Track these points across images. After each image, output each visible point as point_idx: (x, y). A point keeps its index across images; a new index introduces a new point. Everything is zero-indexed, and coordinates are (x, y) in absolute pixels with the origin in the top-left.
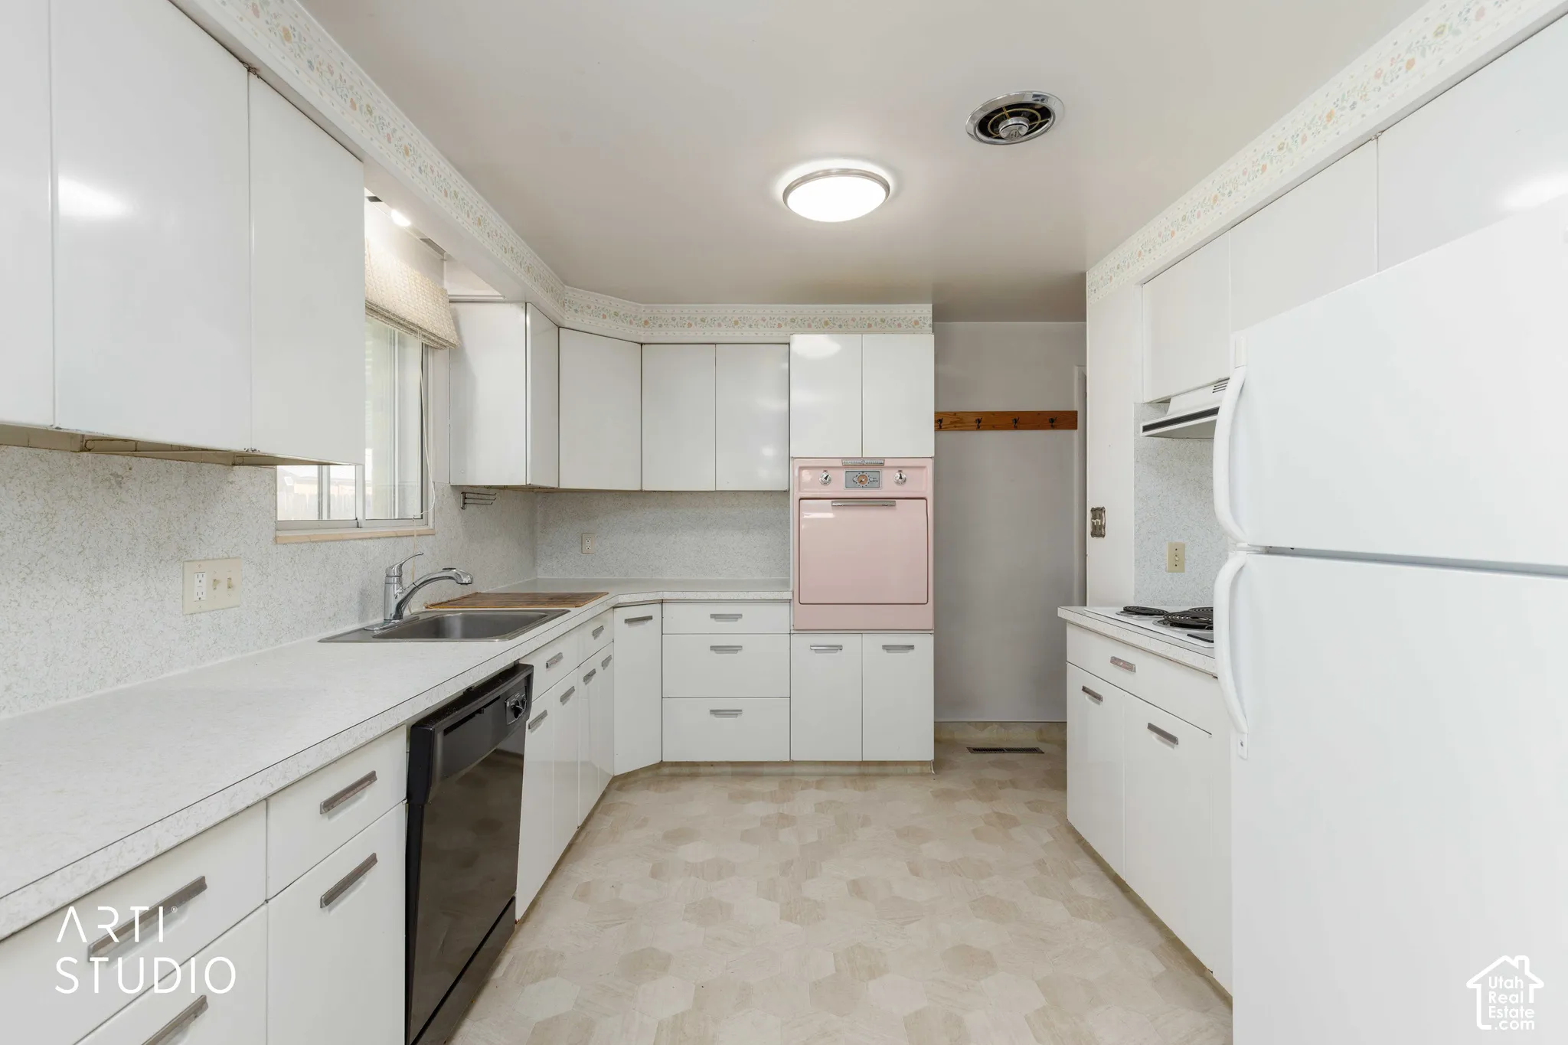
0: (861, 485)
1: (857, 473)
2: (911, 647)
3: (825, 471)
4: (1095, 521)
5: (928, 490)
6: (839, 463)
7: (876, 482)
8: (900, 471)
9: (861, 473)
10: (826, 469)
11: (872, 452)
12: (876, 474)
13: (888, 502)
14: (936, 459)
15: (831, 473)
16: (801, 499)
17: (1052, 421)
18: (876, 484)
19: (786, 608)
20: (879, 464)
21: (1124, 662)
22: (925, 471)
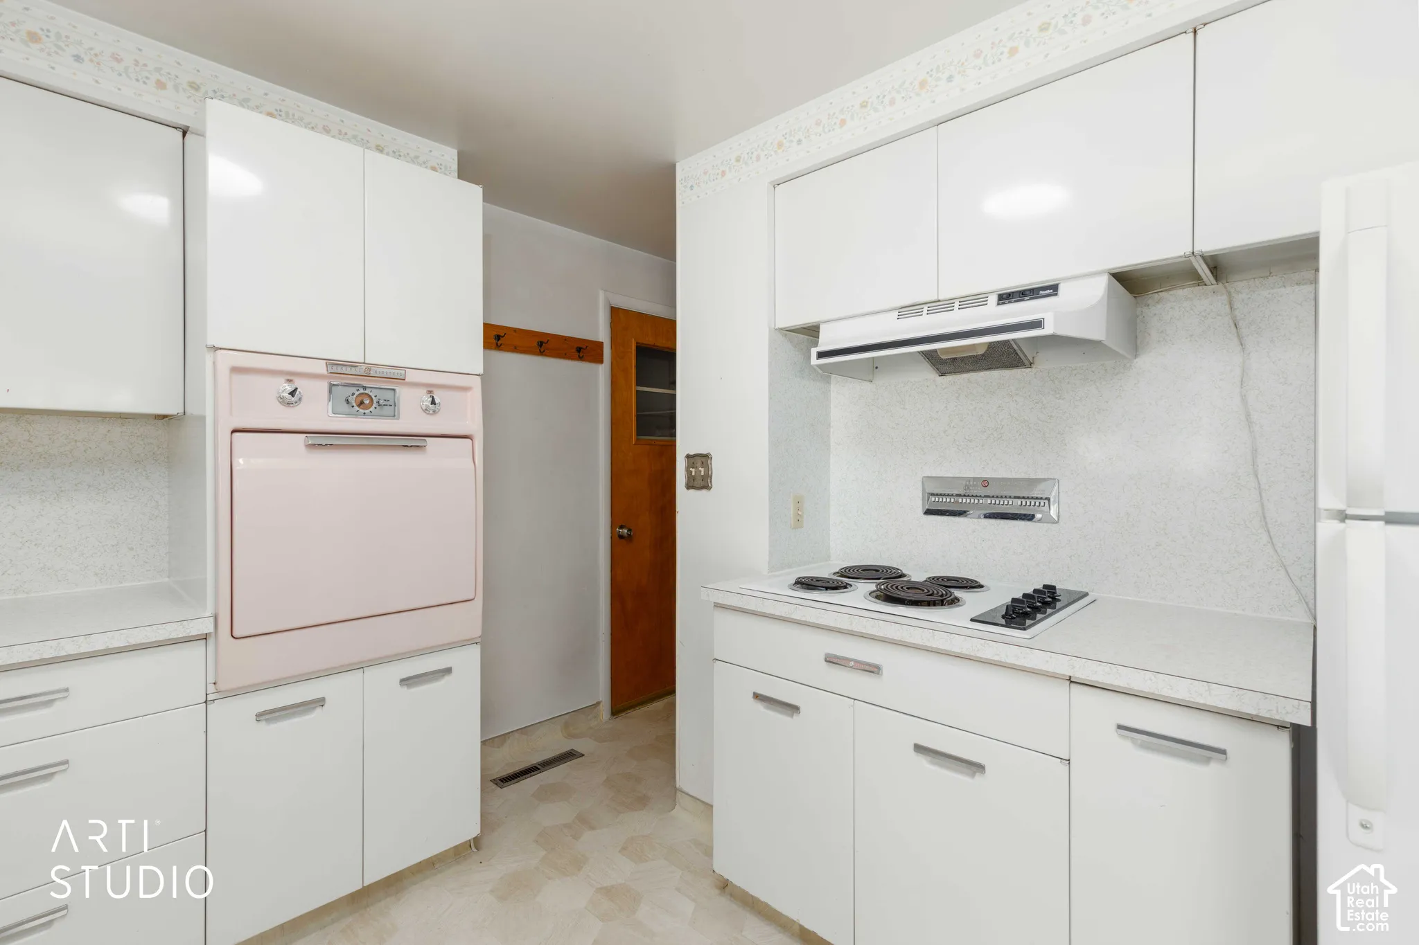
0: (362, 411)
1: (353, 390)
2: (448, 671)
3: (290, 381)
4: (693, 470)
5: (473, 422)
6: (321, 368)
7: (390, 407)
8: (430, 392)
9: (362, 391)
10: (290, 376)
11: (381, 354)
12: (389, 395)
13: (412, 442)
14: (485, 378)
15: (299, 383)
16: (234, 431)
17: (579, 350)
18: (388, 410)
19: (198, 649)
20: (397, 377)
21: (856, 661)
22: (469, 394)
